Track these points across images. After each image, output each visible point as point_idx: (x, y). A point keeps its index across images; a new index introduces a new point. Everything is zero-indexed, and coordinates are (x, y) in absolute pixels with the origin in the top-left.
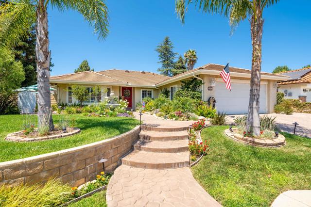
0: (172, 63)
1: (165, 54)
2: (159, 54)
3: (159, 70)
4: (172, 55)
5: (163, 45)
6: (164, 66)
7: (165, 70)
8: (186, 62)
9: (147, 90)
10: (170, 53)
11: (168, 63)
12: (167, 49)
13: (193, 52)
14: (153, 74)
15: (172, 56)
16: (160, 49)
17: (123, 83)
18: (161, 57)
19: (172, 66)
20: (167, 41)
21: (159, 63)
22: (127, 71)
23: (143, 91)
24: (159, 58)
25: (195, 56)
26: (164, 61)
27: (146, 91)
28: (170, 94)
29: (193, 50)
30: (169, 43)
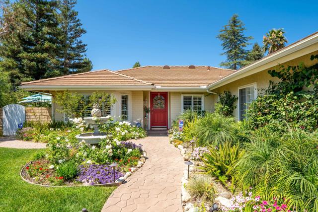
0: (242, 52)
1: (231, 40)
2: (222, 42)
3: (223, 64)
4: (243, 40)
5: (229, 28)
6: (230, 58)
7: (232, 63)
8: (266, 49)
9: (193, 96)
10: (239, 38)
11: (236, 54)
12: (234, 33)
13: (279, 32)
14: (209, 68)
15: (241, 42)
16: (225, 35)
17: (145, 85)
18: (225, 46)
19: (243, 57)
20: (235, 22)
21: (222, 54)
22: (167, 67)
23: (185, 99)
24: (222, 47)
25: (281, 38)
26: (231, 51)
27: (190, 99)
28: (238, 104)
29: (279, 29)
30: (238, 24)
